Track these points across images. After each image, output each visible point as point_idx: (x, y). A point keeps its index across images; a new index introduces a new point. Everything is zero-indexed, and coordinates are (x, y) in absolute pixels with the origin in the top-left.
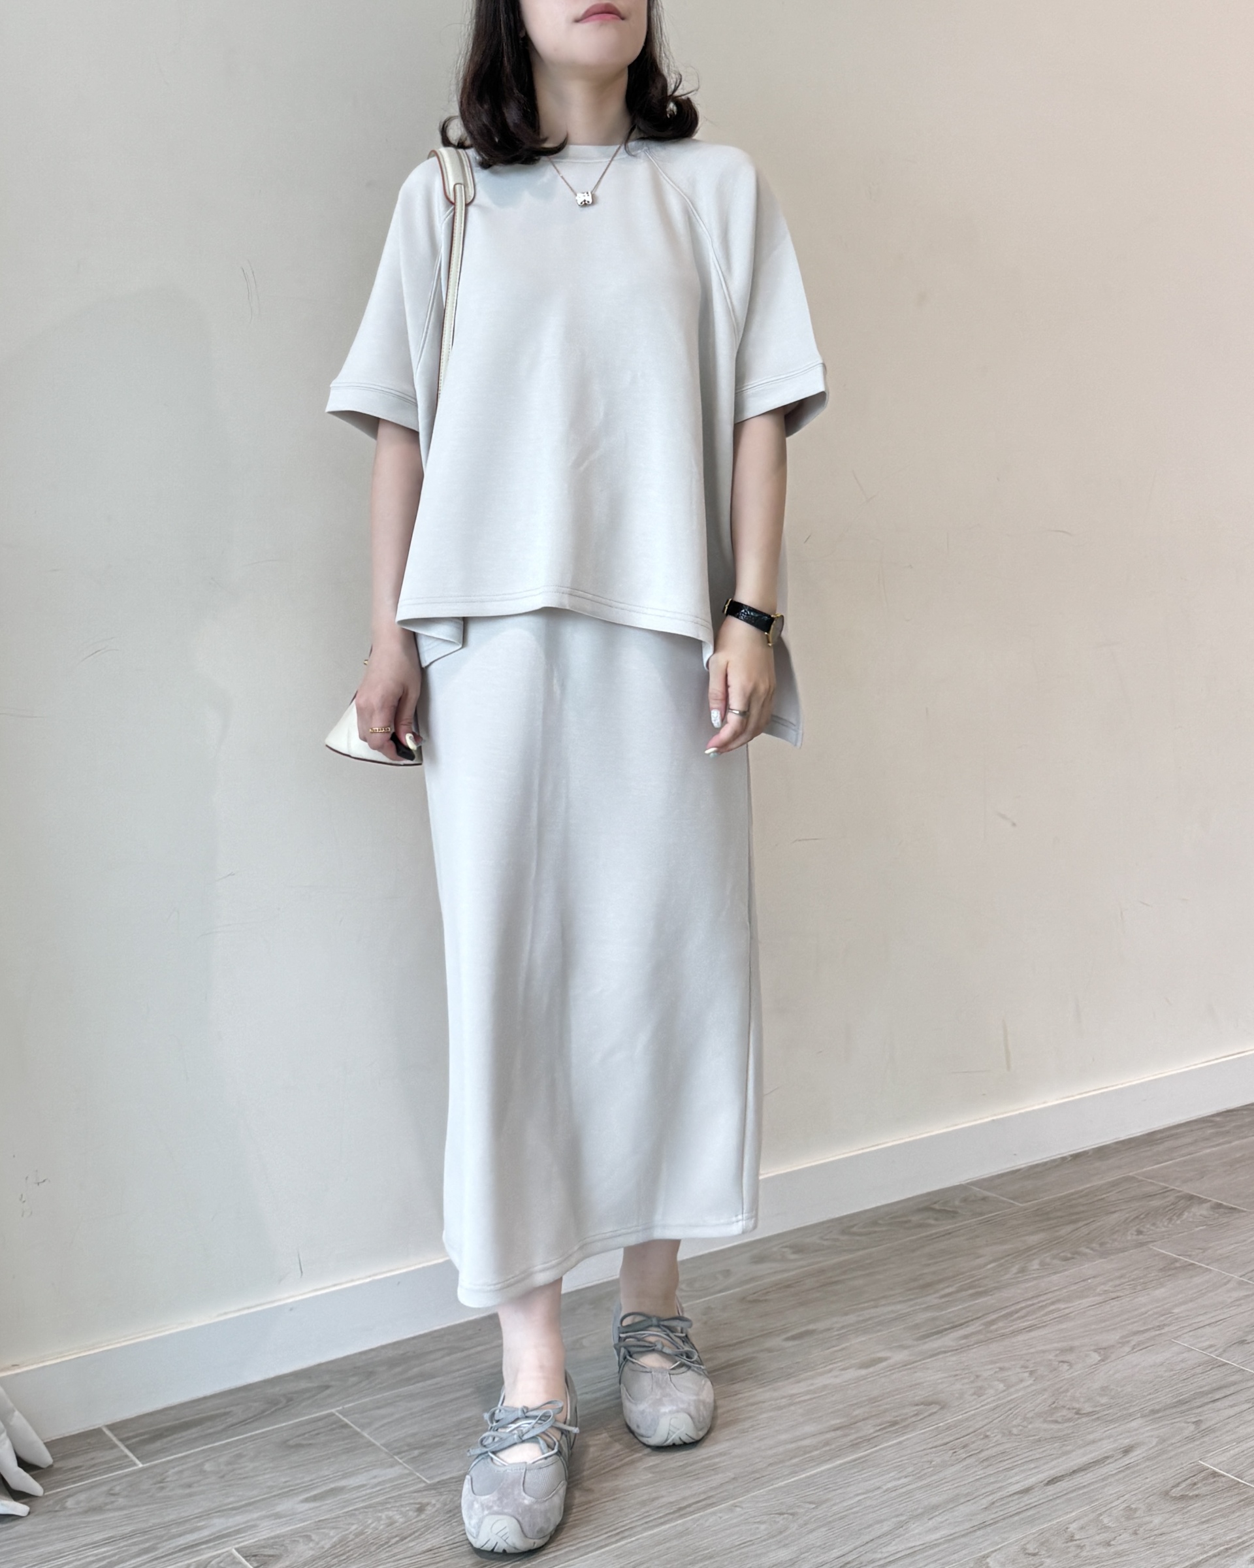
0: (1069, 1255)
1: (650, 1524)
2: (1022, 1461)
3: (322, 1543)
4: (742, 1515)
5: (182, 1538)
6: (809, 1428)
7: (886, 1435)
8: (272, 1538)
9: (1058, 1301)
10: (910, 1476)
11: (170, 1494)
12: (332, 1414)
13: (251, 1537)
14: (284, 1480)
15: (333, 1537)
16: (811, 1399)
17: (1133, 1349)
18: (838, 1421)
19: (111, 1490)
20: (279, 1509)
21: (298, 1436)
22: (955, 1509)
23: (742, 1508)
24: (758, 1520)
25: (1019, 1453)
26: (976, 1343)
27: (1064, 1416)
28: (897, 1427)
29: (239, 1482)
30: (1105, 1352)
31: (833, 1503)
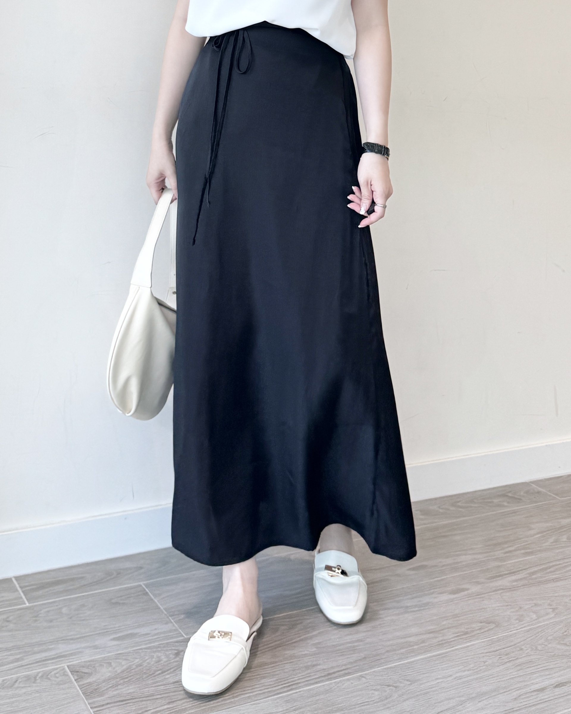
1: (310, 682)
2: (542, 669)
3: (117, 668)
4: (364, 683)
6: (414, 630)
8: (89, 661)
10: (470, 670)
11: (39, 625)
12: (140, 586)
13: (77, 659)
14: (104, 624)
15: (123, 665)
18: (432, 627)
19: (8, 618)
20: (97, 643)
21: (119, 597)
24: (374, 688)
25: (540, 663)
26: (522, 586)
28: (467, 636)
29: (80, 622)
31: (422, 682)
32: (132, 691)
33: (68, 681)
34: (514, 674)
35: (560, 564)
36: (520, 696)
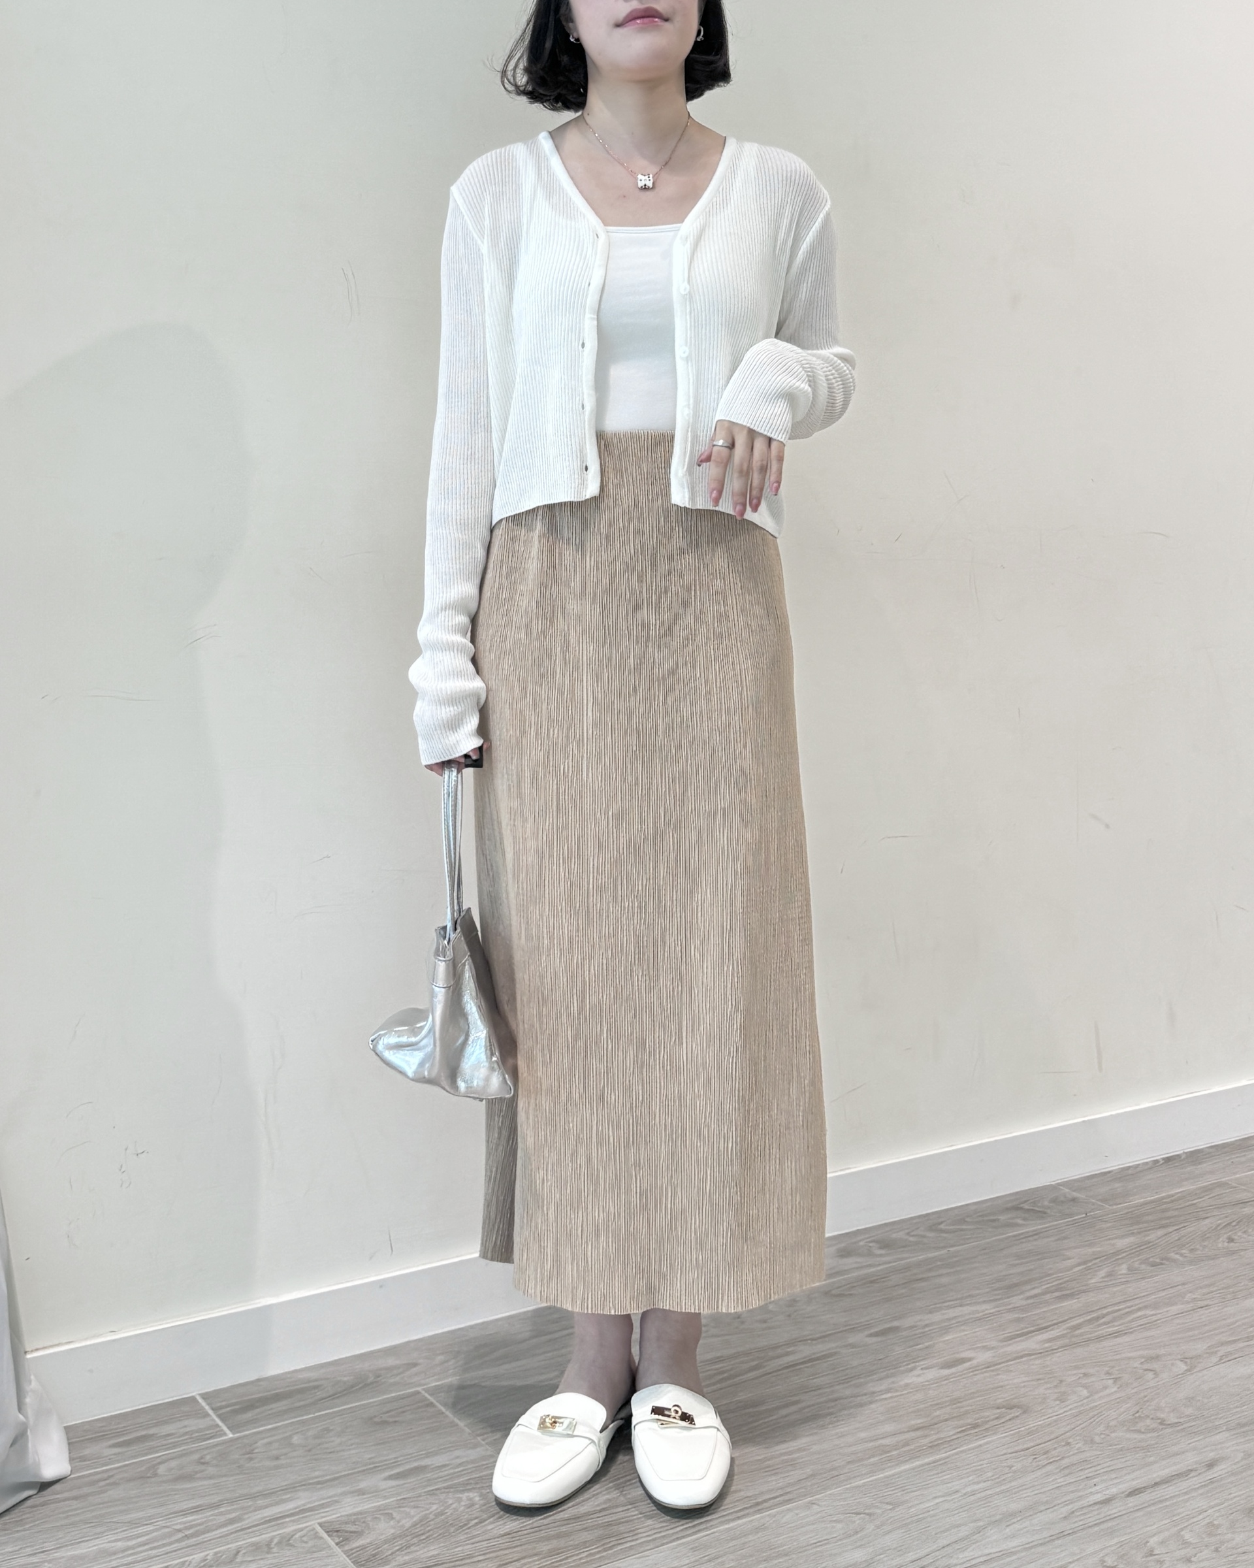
0: (1158, 1260)
1: (727, 1518)
2: (1105, 1470)
3: (404, 1521)
4: (817, 1513)
5: (267, 1510)
6: (889, 1428)
7: (966, 1437)
8: (355, 1514)
9: (1146, 1307)
10: (989, 1480)
11: (257, 1465)
12: (418, 1393)
13: (334, 1512)
14: (370, 1456)
15: (413, 1517)
16: (891, 1397)
17: (1221, 1360)
18: (919, 1421)
19: (202, 1458)
20: (362, 1485)
21: (384, 1413)
22: (1035, 1516)
23: (818, 1505)
24: (835, 1519)
25: (1100, 1463)
26: (1062, 1347)
27: (1149, 1426)
28: (976, 1430)
29: (324, 1457)
30: (1192, 1362)
31: (910, 1505)
32: (436, 1552)
33: (325, 1546)
34: (1059, 1481)
35: (1119, 1310)
36: (1073, 1512)
